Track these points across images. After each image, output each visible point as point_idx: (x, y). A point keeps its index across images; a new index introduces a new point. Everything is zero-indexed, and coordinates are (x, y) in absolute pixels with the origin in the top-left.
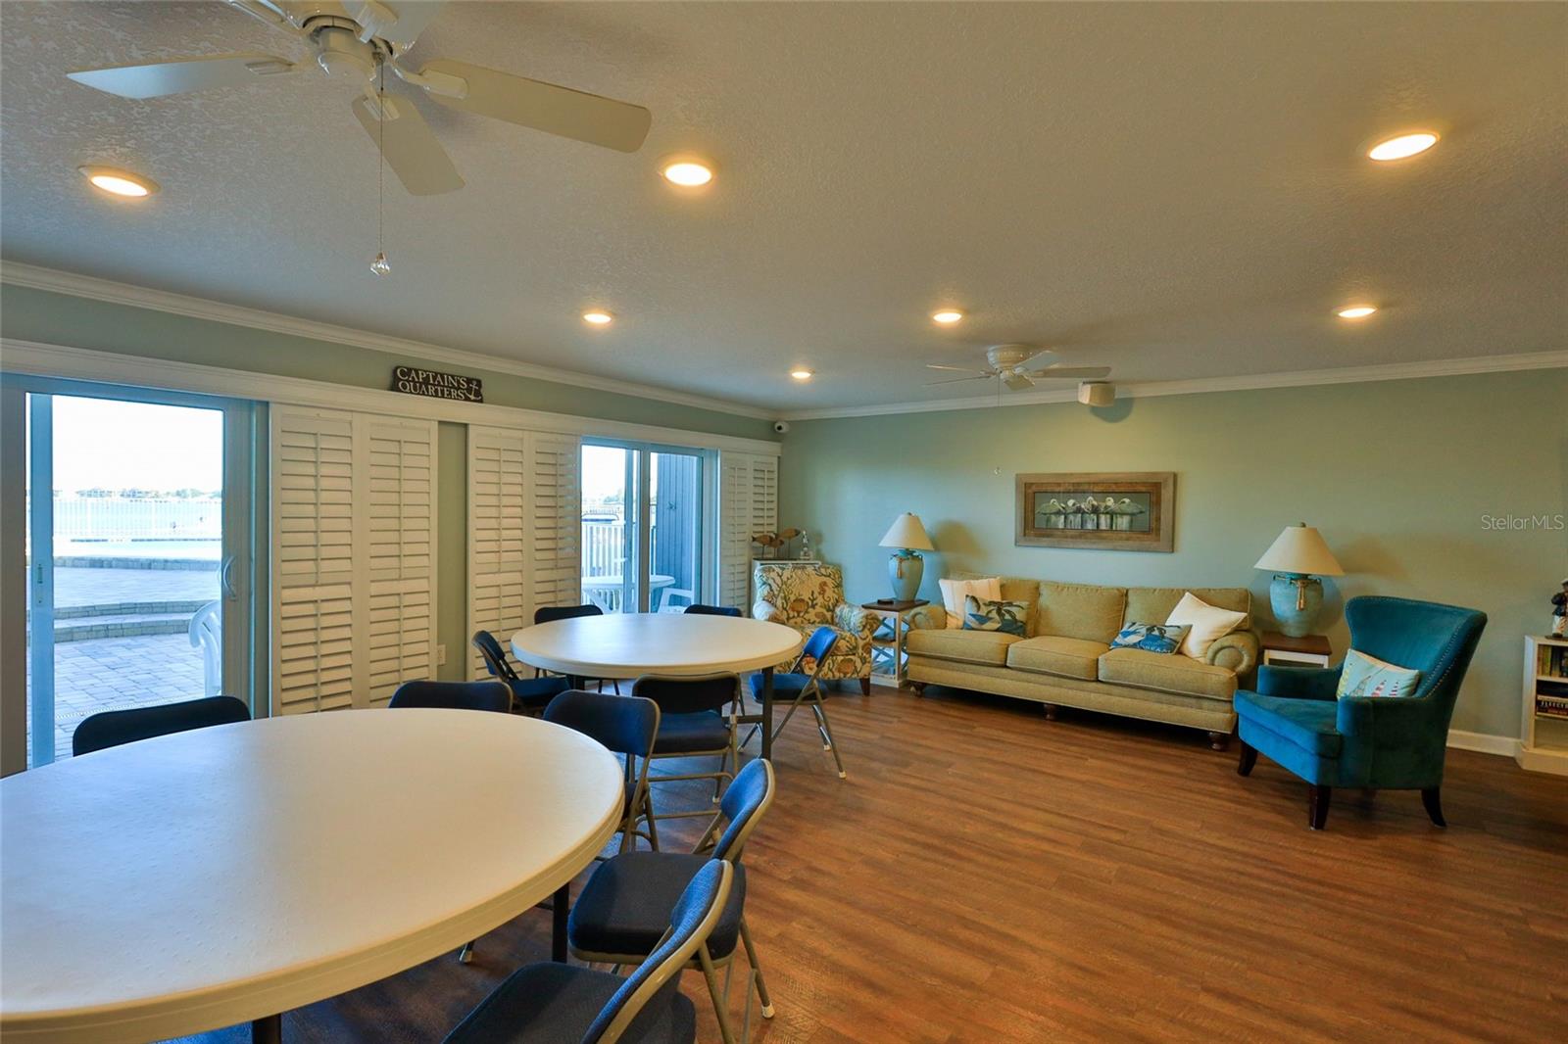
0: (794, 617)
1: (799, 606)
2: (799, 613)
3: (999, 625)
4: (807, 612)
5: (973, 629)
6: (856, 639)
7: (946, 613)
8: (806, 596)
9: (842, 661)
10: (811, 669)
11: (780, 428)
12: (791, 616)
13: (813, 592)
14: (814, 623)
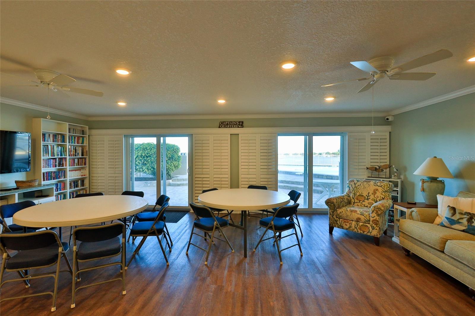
0: (357, 202)
1: (360, 198)
2: (360, 201)
3: (465, 228)
4: (364, 201)
5: (444, 226)
6: (369, 216)
7: (438, 215)
8: (365, 194)
9: (362, 225)
10: (346, 225)
11: (388, 119)
12: (356, 202)
13: (369, 193)
14: (367, 206)
